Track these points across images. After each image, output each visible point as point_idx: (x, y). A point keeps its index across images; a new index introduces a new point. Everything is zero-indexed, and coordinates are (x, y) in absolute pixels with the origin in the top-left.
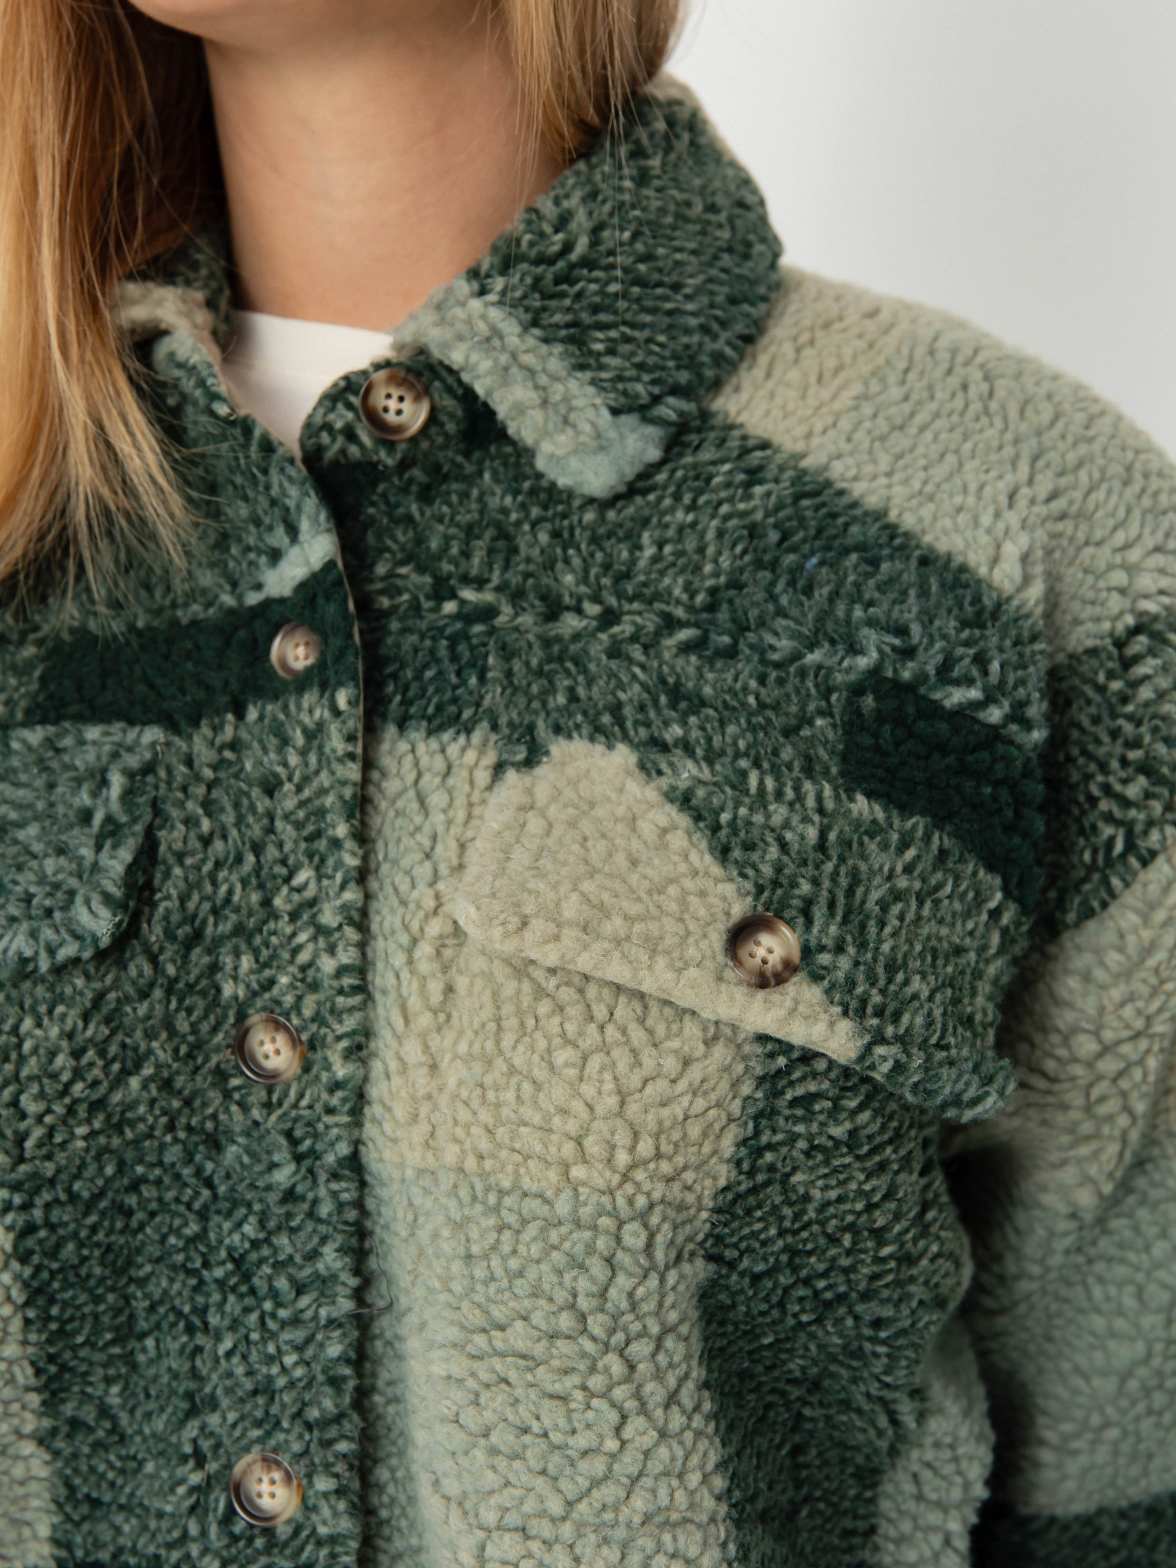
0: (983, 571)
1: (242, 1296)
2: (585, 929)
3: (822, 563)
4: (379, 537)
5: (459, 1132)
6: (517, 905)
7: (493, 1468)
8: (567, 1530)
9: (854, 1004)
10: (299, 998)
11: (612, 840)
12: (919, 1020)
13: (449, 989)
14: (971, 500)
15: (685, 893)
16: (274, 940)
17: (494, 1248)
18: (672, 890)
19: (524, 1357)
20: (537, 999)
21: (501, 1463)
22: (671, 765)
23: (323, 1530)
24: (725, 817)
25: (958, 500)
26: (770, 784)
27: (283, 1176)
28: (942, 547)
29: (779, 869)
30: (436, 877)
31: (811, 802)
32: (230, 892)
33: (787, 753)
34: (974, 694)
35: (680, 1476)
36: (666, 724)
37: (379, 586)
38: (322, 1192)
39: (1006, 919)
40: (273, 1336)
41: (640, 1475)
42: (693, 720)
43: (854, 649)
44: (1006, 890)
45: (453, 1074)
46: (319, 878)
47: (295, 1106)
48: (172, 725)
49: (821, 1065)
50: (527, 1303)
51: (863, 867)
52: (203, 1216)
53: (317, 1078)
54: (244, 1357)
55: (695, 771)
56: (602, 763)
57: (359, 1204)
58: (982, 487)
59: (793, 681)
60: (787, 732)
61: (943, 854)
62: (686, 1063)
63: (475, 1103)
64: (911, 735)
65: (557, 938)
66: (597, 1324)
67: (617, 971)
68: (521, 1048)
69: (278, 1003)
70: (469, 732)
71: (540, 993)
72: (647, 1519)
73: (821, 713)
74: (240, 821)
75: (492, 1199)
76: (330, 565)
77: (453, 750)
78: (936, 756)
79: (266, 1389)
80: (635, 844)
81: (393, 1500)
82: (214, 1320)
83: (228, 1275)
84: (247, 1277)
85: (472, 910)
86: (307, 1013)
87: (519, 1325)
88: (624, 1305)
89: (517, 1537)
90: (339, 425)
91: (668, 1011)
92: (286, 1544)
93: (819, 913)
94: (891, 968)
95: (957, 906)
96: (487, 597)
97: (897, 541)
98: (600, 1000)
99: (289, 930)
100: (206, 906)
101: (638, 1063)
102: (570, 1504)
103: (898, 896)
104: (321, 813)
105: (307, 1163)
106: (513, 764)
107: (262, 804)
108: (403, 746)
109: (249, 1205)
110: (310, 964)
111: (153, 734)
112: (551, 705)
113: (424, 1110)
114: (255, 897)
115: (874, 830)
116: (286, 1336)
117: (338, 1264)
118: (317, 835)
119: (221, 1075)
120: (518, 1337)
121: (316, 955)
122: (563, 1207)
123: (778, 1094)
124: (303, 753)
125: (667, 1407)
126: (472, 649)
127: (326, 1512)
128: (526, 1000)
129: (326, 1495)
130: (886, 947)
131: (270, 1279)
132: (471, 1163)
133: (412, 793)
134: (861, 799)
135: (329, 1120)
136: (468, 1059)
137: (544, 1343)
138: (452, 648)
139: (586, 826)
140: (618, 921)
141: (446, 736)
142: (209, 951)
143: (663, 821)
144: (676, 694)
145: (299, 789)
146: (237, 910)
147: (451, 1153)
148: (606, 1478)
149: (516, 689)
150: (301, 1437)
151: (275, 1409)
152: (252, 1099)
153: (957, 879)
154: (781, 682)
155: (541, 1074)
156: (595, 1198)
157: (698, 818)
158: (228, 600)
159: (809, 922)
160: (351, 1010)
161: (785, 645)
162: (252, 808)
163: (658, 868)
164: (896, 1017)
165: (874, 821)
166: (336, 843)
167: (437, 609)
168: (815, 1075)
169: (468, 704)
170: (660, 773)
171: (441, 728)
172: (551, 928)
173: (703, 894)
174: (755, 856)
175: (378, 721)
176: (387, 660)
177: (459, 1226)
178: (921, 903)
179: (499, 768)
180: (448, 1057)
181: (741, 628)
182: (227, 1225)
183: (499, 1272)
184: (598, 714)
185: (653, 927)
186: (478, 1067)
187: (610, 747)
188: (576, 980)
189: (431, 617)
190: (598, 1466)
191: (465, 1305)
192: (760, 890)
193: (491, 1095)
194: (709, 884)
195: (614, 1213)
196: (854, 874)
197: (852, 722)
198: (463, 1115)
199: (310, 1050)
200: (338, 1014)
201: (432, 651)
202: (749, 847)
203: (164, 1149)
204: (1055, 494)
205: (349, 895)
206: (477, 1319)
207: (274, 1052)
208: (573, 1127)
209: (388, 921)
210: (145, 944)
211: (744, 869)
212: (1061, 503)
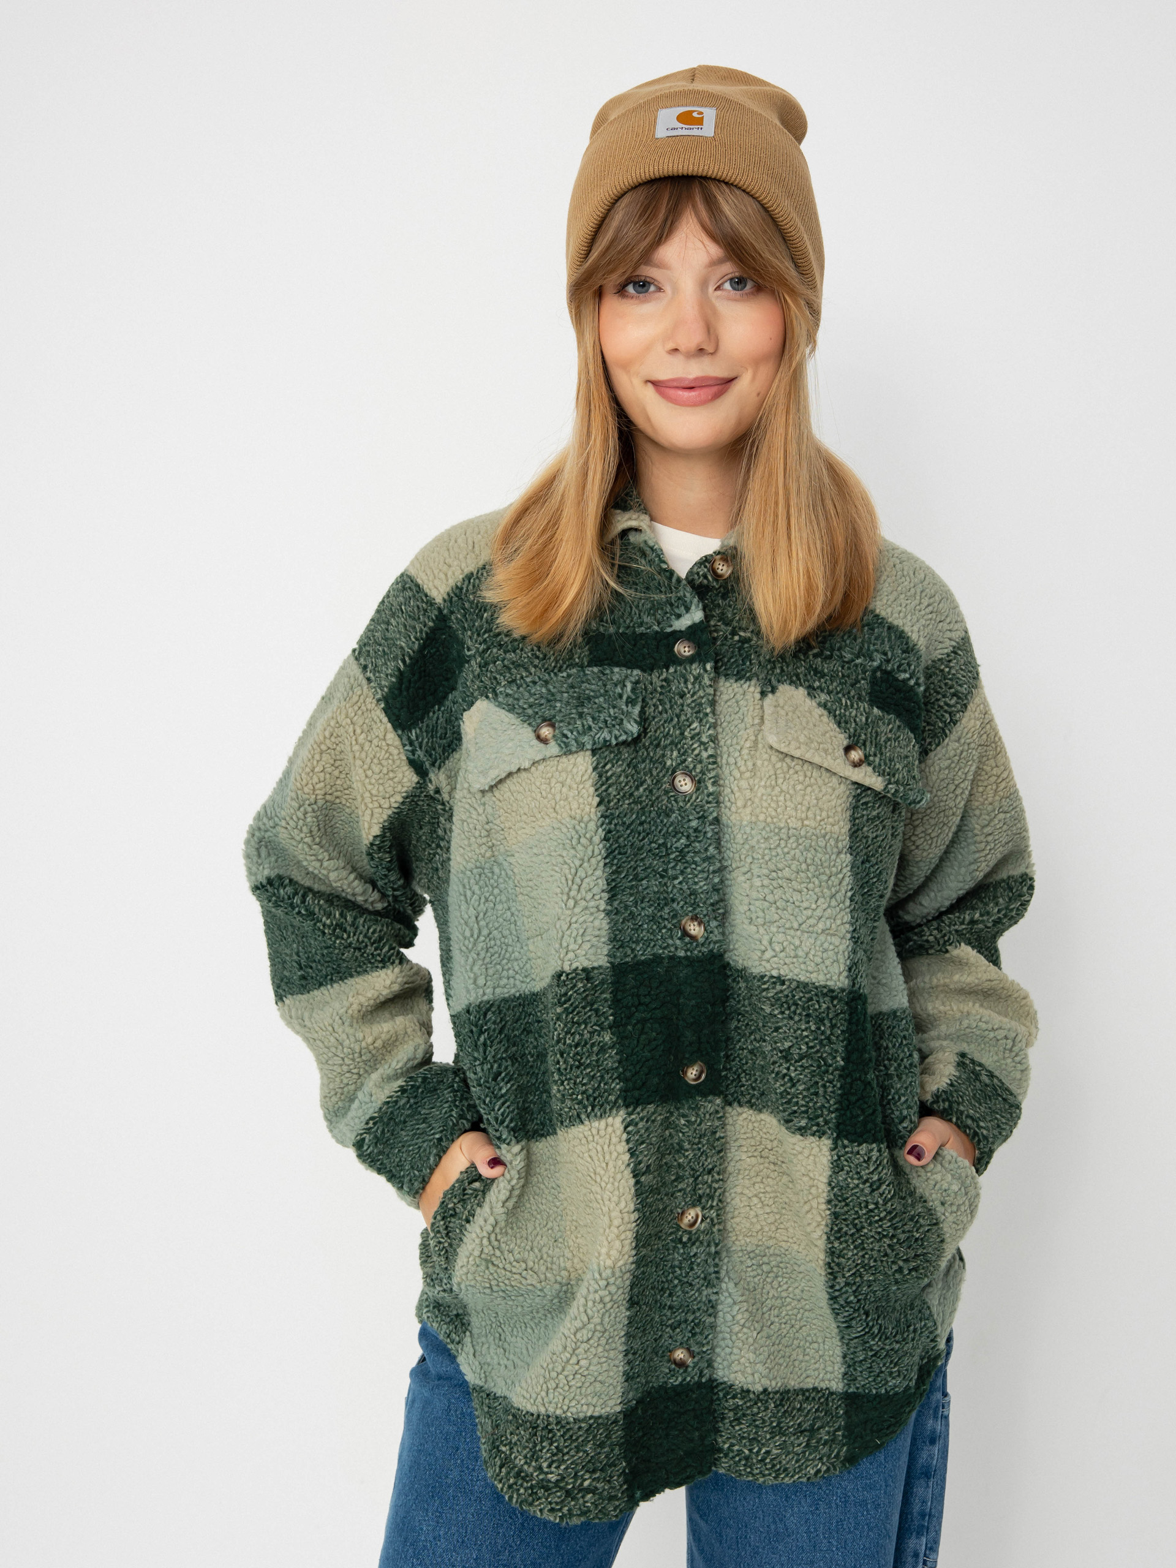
0: (909, 634)
1: (683, 863)
2: (806, 745)
3: (858, 630)
4: (712, 611)
5: (764, 810)
6: (786, 737)
7: (777, 913)
8: (799, 933)
9: (881, 772)
10: (695, 766)
11: (807, 718)
12: (900, 777)
13: (754, 764)
14: (904, 610)
15: (831, 736)
16: (685, 746)
17: (779, 845)
18: (828, 735)
19: (788, 879)
20: (789, 769)
21: (780, 912)
22: (818, 695)
23: (713, 939)
24: (838, 713)
25: (899, 608)
26: (849, 702)
27: (694, 824)
28: (895, 623)
29: (855, 731)
31: (862, 709)
32: (669, 731)
33: (852, 693)
34: (907, 675)
35: (834, 919)
36: (814, 681)
37: (713, 629)
38: (708, 829)
39: (916, 747)
40: (696, 876)
41: (822, 917)
42: (822, 680)
43: (872, 659)
44: (916, 738)
45: (760, 791)
46: (700, 726)
47: (695, 801)
48: (644, 671)
49: (870, 792)
50: (789, 862)
51: (879, 730)
52: (665, 837)
53: (702, 792)
54: (686, 884)
55: (825, 697)
56: (796, 693)
57: (718, 833)
58: (906, 605)
59: (853, 667)
60: (853, 685)
61: (899, 727)
62: (834, 790)
63: (769, 801)
64: (891, 687)
65: (799, 748)
66: (812, 868)
67: (816, 760)
68: (785, 784)
69: (687, 767)
70: (749, 680)
71: (789, 767)
72: (823, 931)
73: (863, 679)
74: (672, 707)
75: (776, 831)
76: (702, 622)
77: (745, 687)
78: (898, 694)
79: (693, 893)
80: (814, 720)
81: (728, 931)
82: (671, 872)
83: (677, 857)
84: (684, 857)
85: (775, 738)
86: (698, 770)
87: (787, 869)
88: (819, 863)
89: (783, 935)
90: (701, 572)
91: (829, 773)
92: (703, 944)
93: (868, 744)
94: (890, 761)
95: (904, 743)
96: (749, 635)
97: (880, 621)
98: (808, 769)
99: (690, 743)
100: (661, 735)
101: (821, 790)
102: (800, 925)
103: (889, 739)
104: (701, 704)
105: (702, 820)
106: (768, 692)
107: (680, 701)
108: (728, 684)
109: (682, 833)
110: (699, 754)
111: (636, 672)
112: (775, 672)
113: (749, 803)
114: (677, 732)
115: (880, 718)
116: (700, 876)
117: (715, 852)
118: (699, 712)
119: (667, 792)
120: (787, 873)
121: (700, 751)
122: (803, 833)
123: (859, 800)
124: (693, 684)
125: (832, 899)
126: (746, 652)
127: (714, 933)
128: (785, 769)
129: (714, 928)
130: (888, 755)
131: (692, 857)
132: (769, 820)
133: (733, 700)
134: (875, 708)
135: (708, 805)
136: (765, 787)
137: (795, 874)
138: (739, 651)
139: (798, 713)
140: (815, 744)
141: (742, 682)
142: (662, 750)
143: (819, 713)
144: (816, 671)
145: (692, 696)
146: (672, 736)
147: (762, 817)
148: (811, 917)
149: (763, 667)
150: (706, 909)
151: (697, 900)
152: (679, 800)
153: (903, 734)
154: (849, 668)
155: (791, 792)
156: (811, 830)
157: (830, 712)
158: (656, 628)
159: (865, 747)
160: (713, 770)
161: (848, 656)
162: (676, 702)
163: (822, 728)
164: (894, 775)
165: (880, 716)
166: (706, 715)
167: (733, 638)
168: (869, 795)
169: (748, 672)
170: (815, 697)
171: (740, 679)
172: (797, 745)
173: (836, 737)
174: (848, 726)
175: (719, 674)
176: (718, 654)
177: (766, 839)
178: (895, 742)
179: (763, 694)
180: (757, 787)
181: (833, 650)
182: (674, 840)
183: (780, 853)
184: (792, 677)
185: (825, 746)
186: (769, 790)
187: (797, 688)
188: (801, 763)
189: (731, 640)
190: (809, 912)
191: (769, 863)
192: (850, 737)
193: (774, 798)
194: (837, 735)
195: (816, 836)
196: (876, 732)
197: (874, 682)
198: (765, 804)
199: (699, 783)
200: (709, 771)
201: (733, 652)
202: (846, 722)
203: (650, 812)
204: (929, 605)
205: (711, 732)
206: (773, 867)
207: (685, 785)
208: (804, 809)
209: (729, 742)
210: (644, 745)
211: (846, 730)
212: (930, 608)
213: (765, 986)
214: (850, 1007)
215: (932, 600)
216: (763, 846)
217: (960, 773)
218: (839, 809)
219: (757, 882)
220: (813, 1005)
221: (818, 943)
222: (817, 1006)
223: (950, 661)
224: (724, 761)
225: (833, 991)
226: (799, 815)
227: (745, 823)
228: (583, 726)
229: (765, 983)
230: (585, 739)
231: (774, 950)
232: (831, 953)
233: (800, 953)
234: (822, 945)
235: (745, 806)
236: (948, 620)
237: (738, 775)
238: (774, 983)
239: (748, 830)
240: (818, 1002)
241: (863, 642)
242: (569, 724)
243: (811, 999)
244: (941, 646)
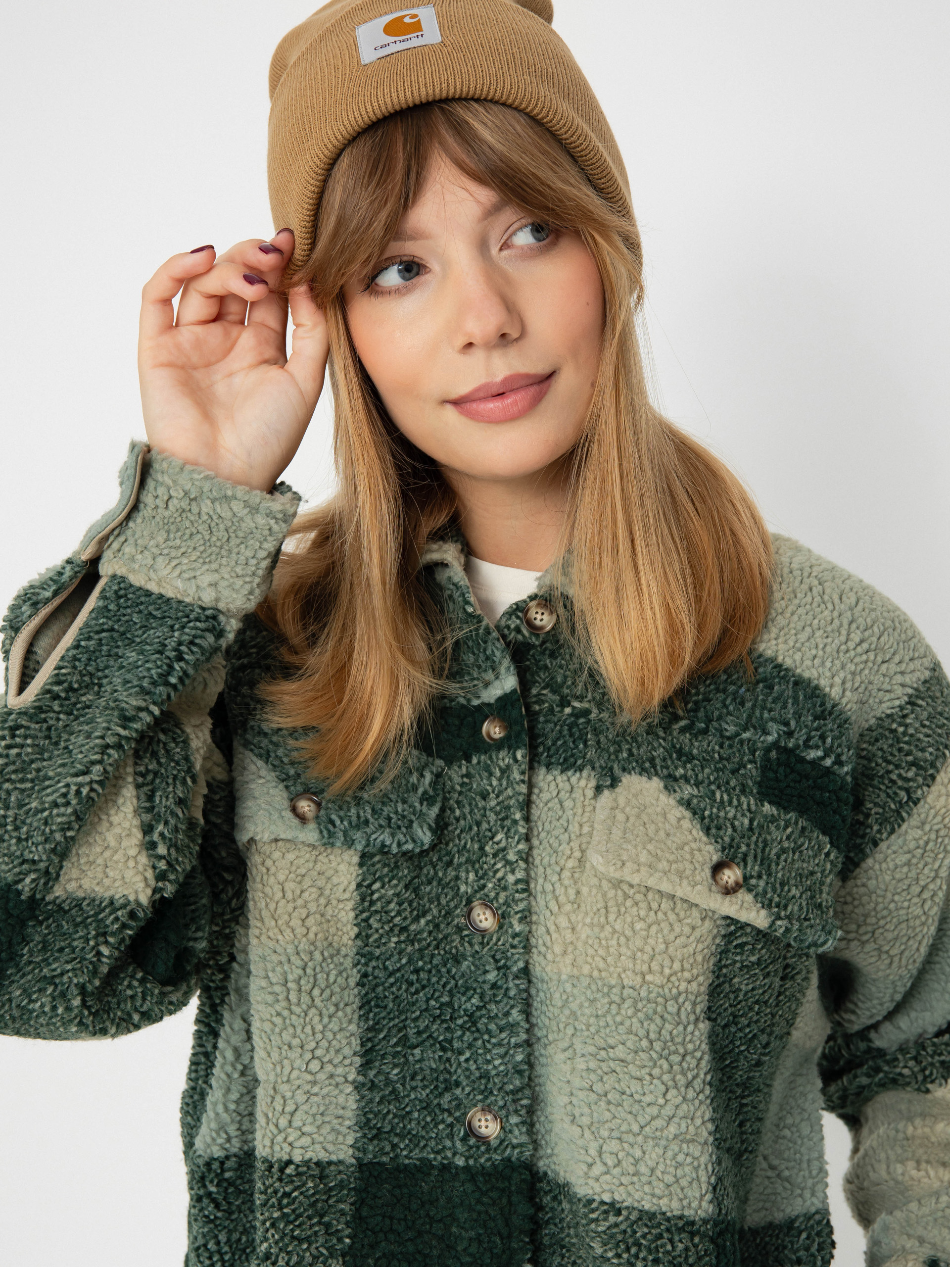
0: (827, 689)
1: (473, 1032)
2: (650, 866)
3: (748, 690)
4: (533, 675)
5: (589, 959)
6: (619, 856)
7: (608, 1110)
8: (640, 1139)
9: (766, 902)
10: (497, 894)
11: (657, 824)
12: (796, 908)
13: (578, 893)
14: (821, 653)
15: (692, 850)
16: (485, 866)
17: (609, 1011)
18: (687, 848)
19: (622, 1061)
20: (625, 899)
21: (612, 1108)
22: (680, 787)
23: (515, 1141)
24: (707, 813)
25: (814, 652)
26: (726, 797)
27: (492, 976)
28: (806, 675)
29: (732, 840)
30: (570, 840)
31: (745, 806)
32: (466, 844)
33: (733, 783)
34: (820, 753)
35: (692, 1119)
36: (676, 768)
37: (534, 700)
38: (511, 985)
39: (832, 856)
40: (489, 1051)
41: (674, 1116)
42: (689, 766)
43: (766, 732)
44: (831, 843)
45: (585, 932)
46: (507, 838)
47: (496, 944)
49: (749, 930)
50: (624, 1037)
51: (769, 838)
52: (451, 994)
53: (507, 931)
54: (475, 1062)
55: (690, 790)
56: (647, 786)
57: (527, 991)
58: (825, 646)
59: (737, 745)
60: (734, 772)
61: (803, 828)
62: (694, 928)
63: (596, 947)
64: (792, 771)
65: (638, 871)
66: (657, 1046)
67: (665, 887)
68: (619, 921)
69: (487, 896)
70: (581, 771)
71: (626, 896)
72: (676, 1137)
73: (750, 762)
74: (471, 812)
75: (606, 990)
76: (514, 691)
77: (574, 780)
78: (804, 781)
79: (485, 1076)
80: (667, 826)
81: (538, 1132)
82: (456, 1044)
83: (465, 1022)
84: (474, 1023)
85: (600, 859)
86: (501, 901)
87: (621, 1047)
88: (668, 1038)
89: (618, 1141)
90: (513, 626)
91: (685, 905)
92: (496, 1149)
93: (750, 860)
94: (783, 884)
95: (811, 853)
96: (586, 705)
97: (782, 673)
98: (654, 900)
99: (492, 862)
100: (455, 849)
101: (672, 930)
102: (642, 1128)
103: (785, 851)
104: (508, 808)
105: (503, 971)
106: (606, 787)
107: (481, 803)
108: (550, 778)
109: (475, 990)
110: (503, 878)
111: (440, 762)
112: (620, 757)
113: (570, 948)
114: (476, 846)
115: (773, 819)
116: (495, 1051)
117: (520, 1018)
118: (506, 818)
119: (459, 929)
120: (620, 1052)
121: (505, 874)
122: (643, 994)
123: (730, 942)
124: (500, 779)
125: (687, 1087)
126: (580, 730)
127: (517, 1132)
128: (620, 899)
129: (517, 1125)
130: (780, 875)
131: (486, 1024)
132: (596, 974)
133: (556, 800)
134: (766, 804)
135: (513, 951)
136: (592, 925)
137: (632, 1055)
138: (570, 730)
139: (645, 817)
140: (665, 863)
141: (570, 773)
142: (455, 870)
143: (679, 815)
144: (680, 753)
145: (497, 796)
146: (469, 851)
147: (586, 970)
148: (658, 1116)
149: (603, 750)
150: (503, 1098)
151: (490, 1086)
152: (475, 941)
153: (810, 840)
154: (731, 746)
155: (628, 933)
156: (656, 989)
157: (694, 813)
159: (746, 864)
160: (522, 900)
161: (731, 729)
162: (477, 805)
163: (679, 838)
164: (785, 907)
165: (773, 815)
166: (515, 822)
167: (562, 711)
168: (746, 934)
169: (580, 758)
170: (675, 791)
171: (567, 769)
172: (636, 867)
173: (700, 850)
174: (722, 833)
175: (536, 765)
176: (539, 736)
177: (592, 1002)
178: (794, 853)
179: (598, 789)
180: (580, 925)
181: (709, 720)
182: (464, 999)
183: (611, 1023)
184: (643, 762)
185: (680, 866)
186: (596, 930)
187: (650, 778)
188: (643, 890)
189: (559, 715)
190: (654, 1110)
191: (596, 1037)
192: (723, 849)
193: (604, 942)
194: (702, 846)
195: (664, 997)
196: (765, 842)
197: (766, 767)
198: (591, 951)
199: (503, 918)
200: (516, 902)
201: (560, 732)
202: (719, 828)
203: (433, 956)
204: (862, 641)
205: (521, 846)
206: (602, 1044)
207: (484, 919)
208: (646, 957)
209: (546, 861)
210: (431, 861)
211: (717, 839)
212: (865, 646)
213: (593, 1216)
214: (717, 1246)
215: (867, 634)
216: (587, 1011)
217: (926, 871)
218: (699, 958)
219: (581, 1065)
220: (663, 1246)
221: (670, 1154)
222: (669, 1247)
223: (905, 716)
224: (539, 888)
225: (693, 1223)
226: (638, 967)
227: (564, 977)
228: (358, 817)
229: (593, 1211)
230: (358, 835)
231: (605, 1164)
232: (687, 1169)
233: (643, 1169)
234: (674, 1157)
235: (565, 953)
236: (897, 659)
237: (555, 909)
238: (606, 1212)
239: (569, 987)
240: (671, 1241)
241: (754, 707)
242: (341, 808)
243: (660, 1236)
244: (888, 696)
